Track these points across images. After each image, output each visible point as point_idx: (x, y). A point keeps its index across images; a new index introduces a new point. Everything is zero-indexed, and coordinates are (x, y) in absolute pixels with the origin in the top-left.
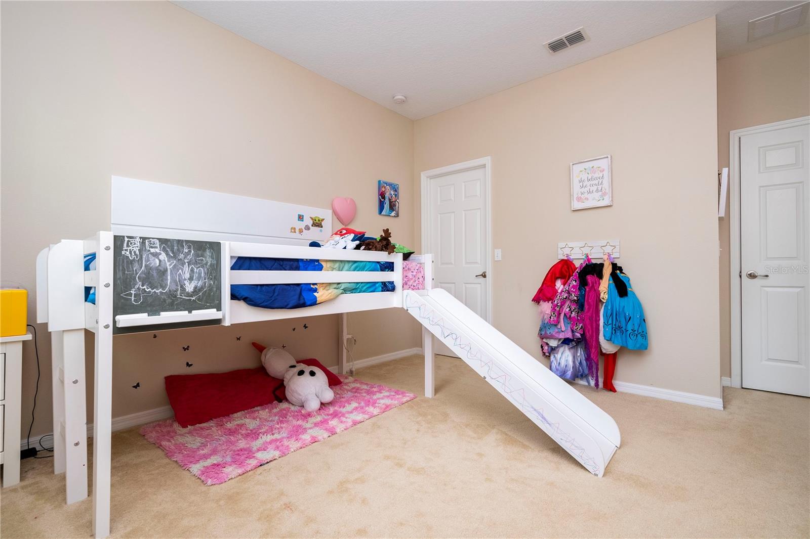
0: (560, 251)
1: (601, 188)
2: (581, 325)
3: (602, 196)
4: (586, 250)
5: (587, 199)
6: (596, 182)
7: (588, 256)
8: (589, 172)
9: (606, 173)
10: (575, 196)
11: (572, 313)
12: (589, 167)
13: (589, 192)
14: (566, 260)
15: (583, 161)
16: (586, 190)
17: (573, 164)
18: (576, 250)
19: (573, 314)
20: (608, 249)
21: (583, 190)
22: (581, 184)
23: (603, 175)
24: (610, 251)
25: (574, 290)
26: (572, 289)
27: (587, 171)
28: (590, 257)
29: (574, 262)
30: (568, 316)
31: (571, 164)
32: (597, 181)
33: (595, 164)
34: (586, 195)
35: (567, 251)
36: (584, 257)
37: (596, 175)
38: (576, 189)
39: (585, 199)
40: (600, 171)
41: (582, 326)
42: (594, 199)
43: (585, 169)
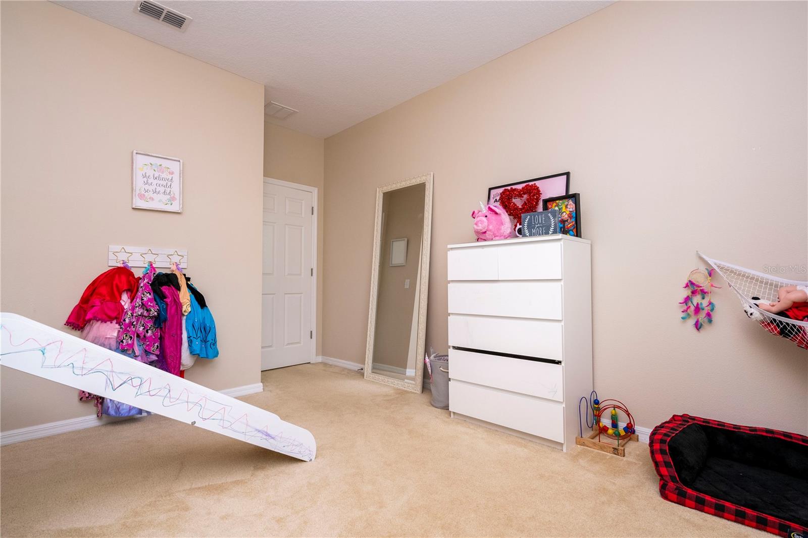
0: (111, 256)
1: (169, 192)
2: (156, 344)
3: (169, 200)
4: (150, 258)
5: (152, 199)
6: (164, 183)
7: (151, 265)
8: (156, 169)
9: (176, 177)
10: (138, 192)
11: (147, 332)
12: (156, 164)
13: (155, 192)
14: (122, 268)
15: (150, 154)
16: (151, 188)
17: (136, 153)
18: (136, 257)
19: (150, 333)
20: (176, 259)
21: (147, 187)
22: (145, 179)
23: (172, 177)
24: (177, 261)
25: (152, 304)
26: (149, 304)
27: (154, 167)
28: (154, 266)
29: (133, 270)
30: (142, 336)
31: (135, 152)
32: (166, 182)
33: (165, 163)
34: (151, 194)
35: (123, 257)
36: (146, 265)
37: (164, 175)
38: (139, 182)
39: (150, 198)
40: (169, 173)
41: (157, 346)
42: (160, 201)
43: (151, 164)
